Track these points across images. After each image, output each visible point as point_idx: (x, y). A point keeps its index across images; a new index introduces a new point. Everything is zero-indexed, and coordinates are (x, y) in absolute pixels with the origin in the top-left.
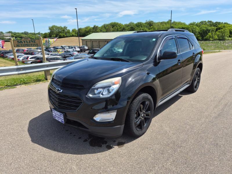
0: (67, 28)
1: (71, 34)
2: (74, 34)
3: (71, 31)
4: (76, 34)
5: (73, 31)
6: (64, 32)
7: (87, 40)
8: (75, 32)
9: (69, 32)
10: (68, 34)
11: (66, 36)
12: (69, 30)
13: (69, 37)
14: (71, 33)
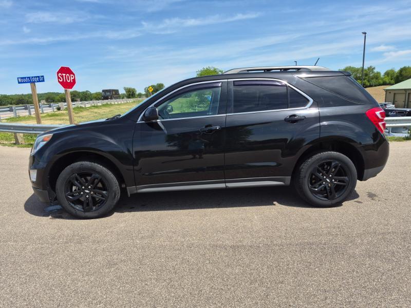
0: (374, 68)
1: (380, 81)
2: (387, 80)
3: (382, 74)
4: (391, 80)
5: (387, 74)
6: (367, 77)
7: (396, 92)
8: (391, 77)
9: (377, 76)
10: (374, 81)
11: (369, 85)
12: (378, 73)
13: (375, 86)
14: (382, 79)
